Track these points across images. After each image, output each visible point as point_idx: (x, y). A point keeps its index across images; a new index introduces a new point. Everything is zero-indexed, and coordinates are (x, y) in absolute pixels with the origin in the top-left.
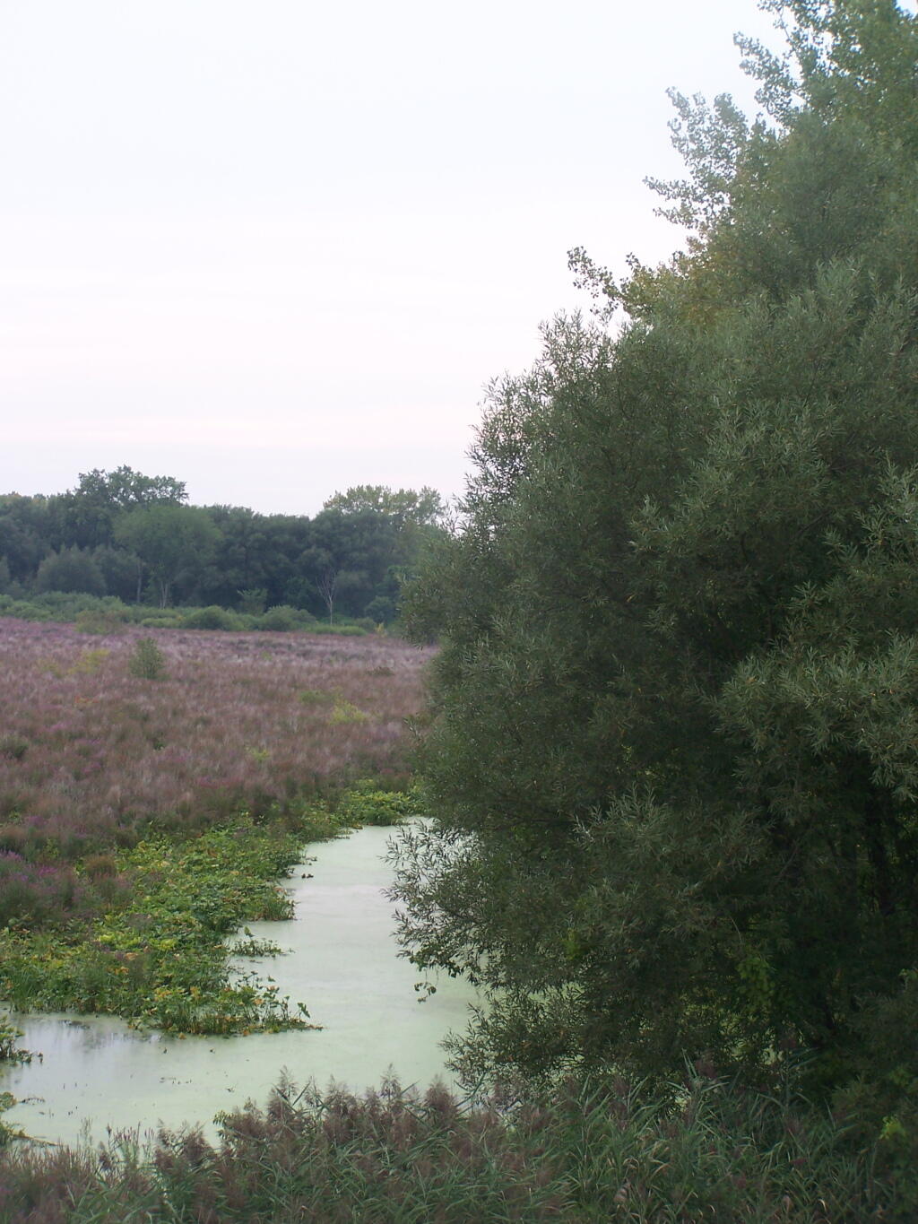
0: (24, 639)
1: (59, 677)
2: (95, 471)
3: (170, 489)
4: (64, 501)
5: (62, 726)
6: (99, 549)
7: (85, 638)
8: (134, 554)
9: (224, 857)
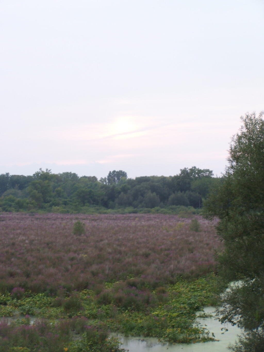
0: (161, 220)
1: (168, 231)
2: (185, 168)
3: (208, 173)
4: (176, 177)
5: (163, 247)
6: (187, 192)
7: (180, 219)
8: (198, 193)
9: (202, 286)
